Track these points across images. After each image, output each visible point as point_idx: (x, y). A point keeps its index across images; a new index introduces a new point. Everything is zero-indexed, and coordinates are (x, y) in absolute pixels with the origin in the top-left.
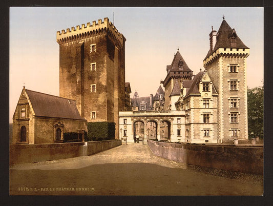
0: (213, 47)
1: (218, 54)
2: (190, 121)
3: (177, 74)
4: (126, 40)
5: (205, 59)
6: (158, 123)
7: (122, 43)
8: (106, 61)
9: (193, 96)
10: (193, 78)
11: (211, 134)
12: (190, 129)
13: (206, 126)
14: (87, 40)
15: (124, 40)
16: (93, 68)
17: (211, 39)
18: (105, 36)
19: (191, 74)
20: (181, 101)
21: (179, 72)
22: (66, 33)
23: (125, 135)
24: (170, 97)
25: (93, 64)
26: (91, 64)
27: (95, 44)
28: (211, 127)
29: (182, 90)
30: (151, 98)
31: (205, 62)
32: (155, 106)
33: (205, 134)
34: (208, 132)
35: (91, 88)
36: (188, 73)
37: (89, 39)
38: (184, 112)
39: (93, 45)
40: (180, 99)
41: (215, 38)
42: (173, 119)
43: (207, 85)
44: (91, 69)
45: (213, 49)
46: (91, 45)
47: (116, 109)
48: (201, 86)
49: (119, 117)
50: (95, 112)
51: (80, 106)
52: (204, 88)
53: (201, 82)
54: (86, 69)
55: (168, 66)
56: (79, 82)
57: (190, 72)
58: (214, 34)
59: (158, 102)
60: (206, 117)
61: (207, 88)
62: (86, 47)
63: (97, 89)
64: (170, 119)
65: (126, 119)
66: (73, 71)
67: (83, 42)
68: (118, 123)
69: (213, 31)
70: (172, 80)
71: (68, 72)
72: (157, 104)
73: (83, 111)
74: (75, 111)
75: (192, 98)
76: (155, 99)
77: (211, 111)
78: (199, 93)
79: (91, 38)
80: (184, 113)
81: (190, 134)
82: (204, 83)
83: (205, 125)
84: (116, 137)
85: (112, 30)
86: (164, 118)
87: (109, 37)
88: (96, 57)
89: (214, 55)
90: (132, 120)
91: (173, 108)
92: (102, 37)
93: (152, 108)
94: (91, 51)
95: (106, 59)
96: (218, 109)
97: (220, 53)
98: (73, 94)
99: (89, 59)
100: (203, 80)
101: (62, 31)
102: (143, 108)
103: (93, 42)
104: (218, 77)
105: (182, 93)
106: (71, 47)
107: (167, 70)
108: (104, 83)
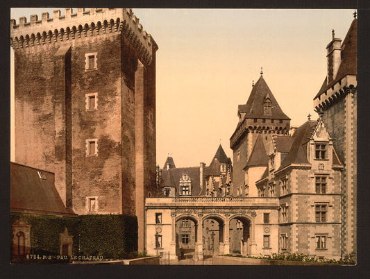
0: (335, 73)
1: (345, 88)
2: (289, 218)
3: (259, 124)
4: (157, 48)
5: (318, 96)
6: (226, 223)
7: (151, 53)
8: (119, 90)
9: (296, 168)
10: (291, 132)
11: (330, 244)
12: (290, 234)
13: (321, 229)
14: (76, 43)
15: (155, 47)
16: (92, 104)
17: (330, 57)
18: (118, 39)
19: (288, 125)
20: (271, 177)
21: (264, 120)
22: (29, 24)
23: (158, 245)
24: (246, 169)
25: (91, 95)
26: (87, 95)
27: (95, 54)
28: (329, 230)
29: (273, 157)
30: (201, 169)
31: (318, 102)
32: (210, 186)
33: (318, 243)
34: (323, 239)
35: (87, 146)
36: (281, 121)
37: (82, 42)
38: (277, 200)
39: (91, 54)
40: (266, 174)
41: (337, 55)
42: (254, 215)
43: (323, 146)
44: (87, 107)
45: (334, 77)
46: (87, 55)
47: (139, 191)
48: (312, 149)
49: (146, 208)
50: (96, 197)
51: (63, 184)
52: (317, 153)
53: (312, 142)
54: (75, 106)
55: (240, 106)
56: (60, 133)
57: (284, 119)
58: (338, 46)
59: (217, 179)
60: (321, 210)
61: (323, 153)
62: (76, 58)
63: (100, 150)
64: (250, 215)
65: (161, 214)
66: (46, 108)
67: (68, 47)
68: (145, 221)
69: (334, 41)
70: (250, 135)
71: (35, 110)
72: (215, 184)
73: (69, 196)
74: (52, 195)
75: (294, 173)
76: (209, 172)
77: (330, 199)
78: (308, 163)
79: (87, 39)
80: (277, 202)
81: (290, 245)
82: (317, 145)
83: (318, 227)
84: (140, 251)
85: (131, 26)
86: (238, 211)
87: (126, 40)
88: (98, 81)
89: (337, 87)
90: (172, 214)
91: (253, 191)
92: (112, 40)
93: (205, 190)
94: (87, 67)
95: (119, 85)
96: (343, 195)
97: (348, 86)
98: (47, 158)
99: (83, 85)
100: (316, 138)
101: (21, 19)
102: (186, 191)
103: (90, 48)
104: (344, 133)
105: (273, 163)
106: (40, 56)
107: (239, 114)
108: (116, 138)
